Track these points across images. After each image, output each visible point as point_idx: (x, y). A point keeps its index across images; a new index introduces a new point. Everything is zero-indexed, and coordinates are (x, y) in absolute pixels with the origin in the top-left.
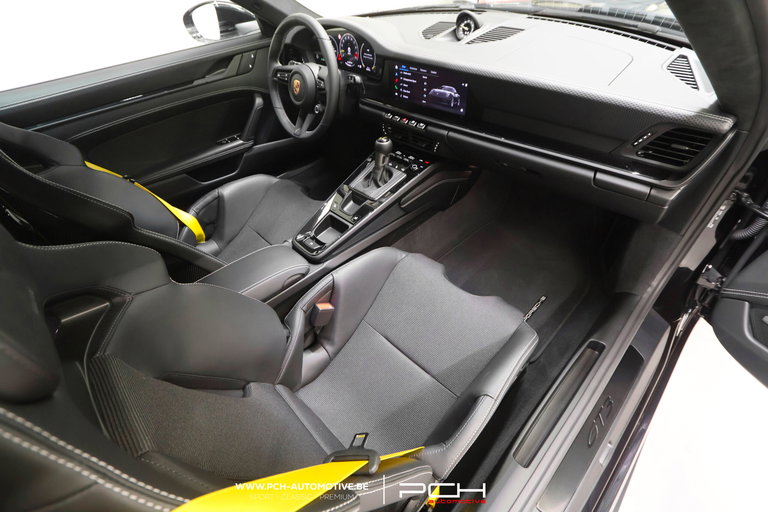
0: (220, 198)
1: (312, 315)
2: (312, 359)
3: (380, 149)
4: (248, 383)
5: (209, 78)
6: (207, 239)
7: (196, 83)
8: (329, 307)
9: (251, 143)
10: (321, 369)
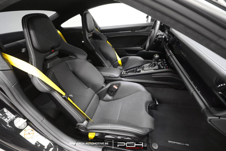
0: (127, 58)
1: (111, 87)
2: (108, 97)
3: (154, 58)
4: (90, 87)
5: (139, 31)
6: (122, 66)
7: (136, 31)
8: (116, 88)
9: (142, 49)
10: (108, 100)
